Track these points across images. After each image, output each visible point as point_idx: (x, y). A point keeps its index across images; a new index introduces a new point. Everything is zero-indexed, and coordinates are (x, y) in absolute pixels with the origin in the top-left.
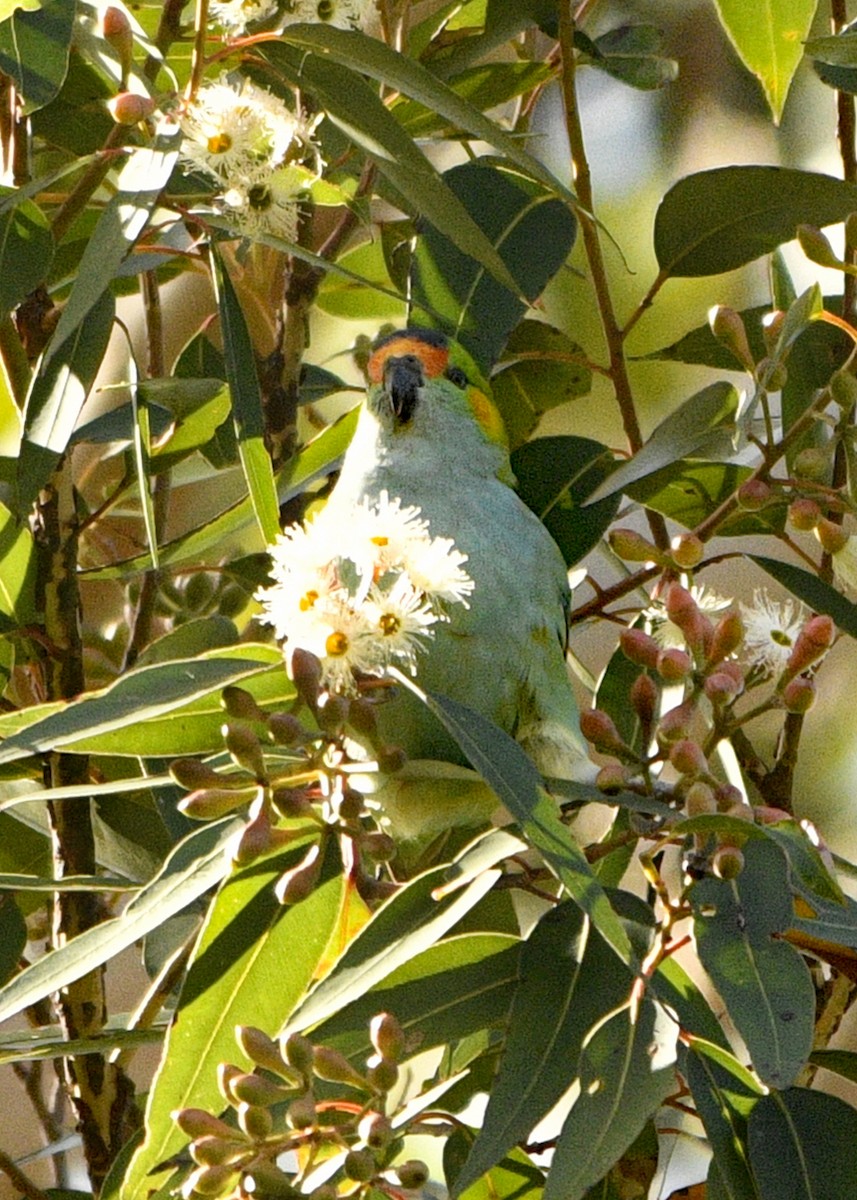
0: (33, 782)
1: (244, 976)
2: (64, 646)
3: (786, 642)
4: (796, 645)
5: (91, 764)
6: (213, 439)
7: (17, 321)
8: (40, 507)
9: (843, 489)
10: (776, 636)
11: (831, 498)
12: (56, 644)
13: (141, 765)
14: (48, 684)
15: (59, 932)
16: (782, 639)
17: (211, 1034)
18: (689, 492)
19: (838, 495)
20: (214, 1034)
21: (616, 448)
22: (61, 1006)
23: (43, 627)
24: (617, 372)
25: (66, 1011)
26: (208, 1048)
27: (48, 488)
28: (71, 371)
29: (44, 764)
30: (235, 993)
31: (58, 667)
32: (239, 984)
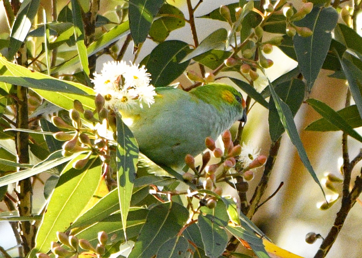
0: (12, 140)
1: (68, 199)
2: (22, 100)
3: (251, 158)
4: (254, 161)
5: (29, 136)
6: (69, 39)
7: (11, 3)
8: (16, 59)
9: (257, 62)
10: (250, 155)
11: (254, 64)
12: (20, 100)
13: (44, 136)
14: (17, 111)
15: (18, 185)
16: (250, 157)
17: (57, 216)
18: (212, 59)
19: (256, 63)
20: (58, 216)
21: (190, 44)
22: (18, 207)
23: (16, 94)
24: (192, 22)
25: (20, 209)
26: (56, 220)
27: (19, 53)
28: (26, 17)
29: (15, 135)
30: (65, 204)
31: (20, 106)
32: (67, 202)
